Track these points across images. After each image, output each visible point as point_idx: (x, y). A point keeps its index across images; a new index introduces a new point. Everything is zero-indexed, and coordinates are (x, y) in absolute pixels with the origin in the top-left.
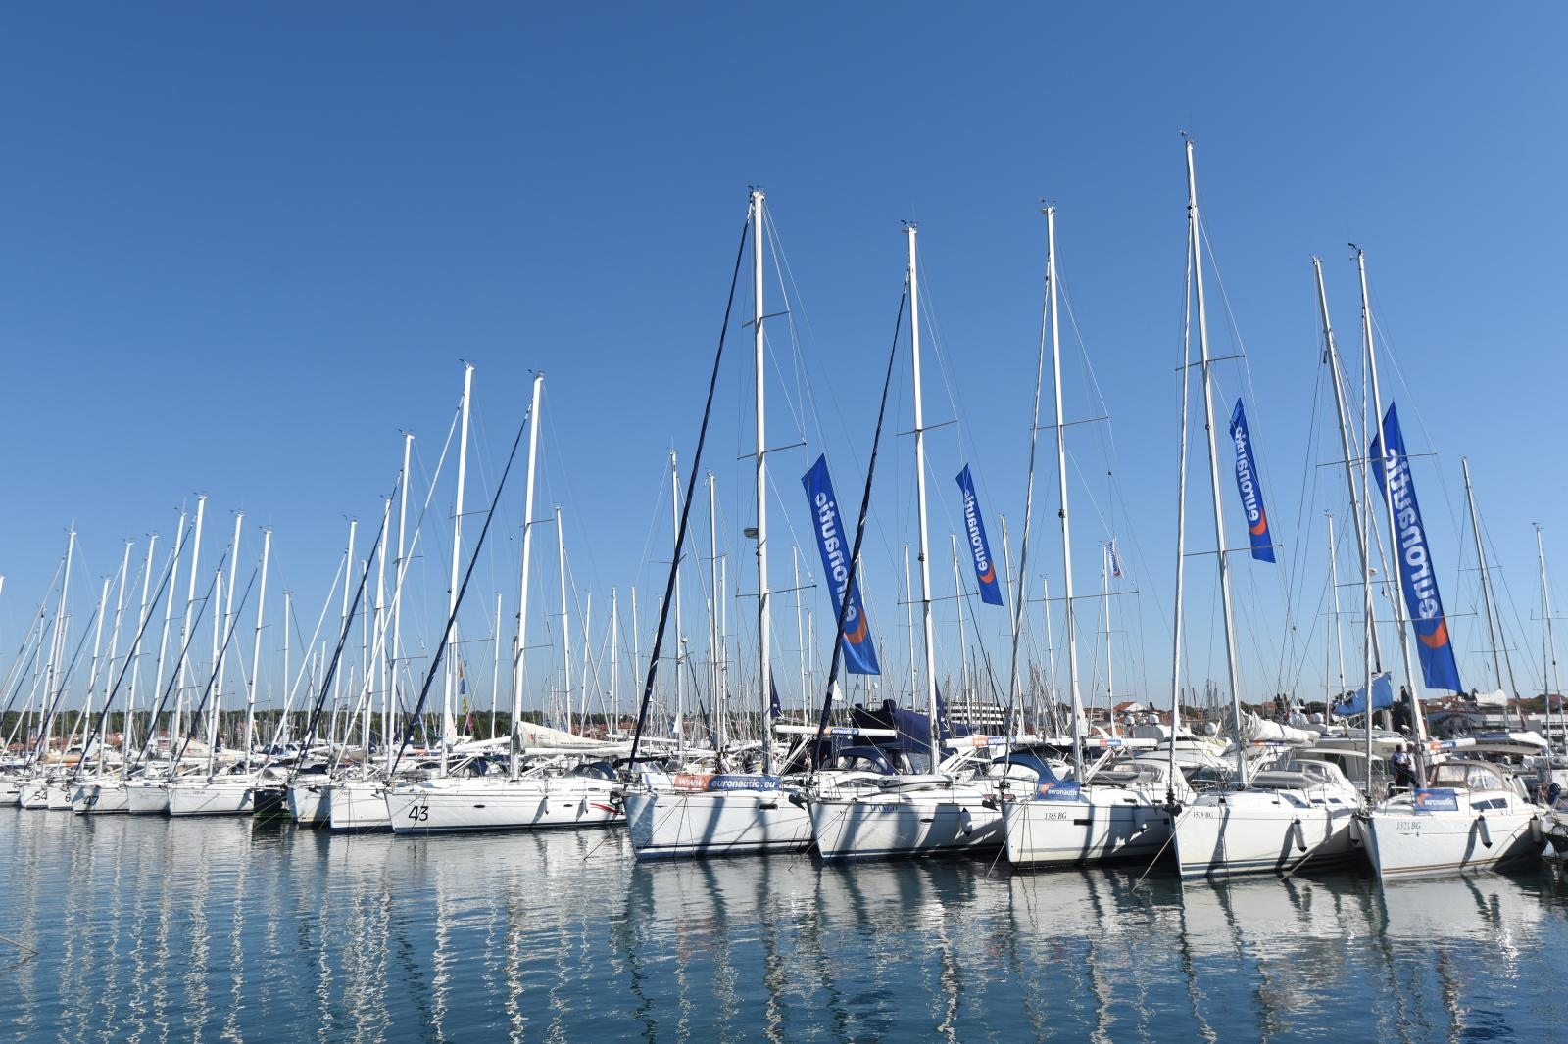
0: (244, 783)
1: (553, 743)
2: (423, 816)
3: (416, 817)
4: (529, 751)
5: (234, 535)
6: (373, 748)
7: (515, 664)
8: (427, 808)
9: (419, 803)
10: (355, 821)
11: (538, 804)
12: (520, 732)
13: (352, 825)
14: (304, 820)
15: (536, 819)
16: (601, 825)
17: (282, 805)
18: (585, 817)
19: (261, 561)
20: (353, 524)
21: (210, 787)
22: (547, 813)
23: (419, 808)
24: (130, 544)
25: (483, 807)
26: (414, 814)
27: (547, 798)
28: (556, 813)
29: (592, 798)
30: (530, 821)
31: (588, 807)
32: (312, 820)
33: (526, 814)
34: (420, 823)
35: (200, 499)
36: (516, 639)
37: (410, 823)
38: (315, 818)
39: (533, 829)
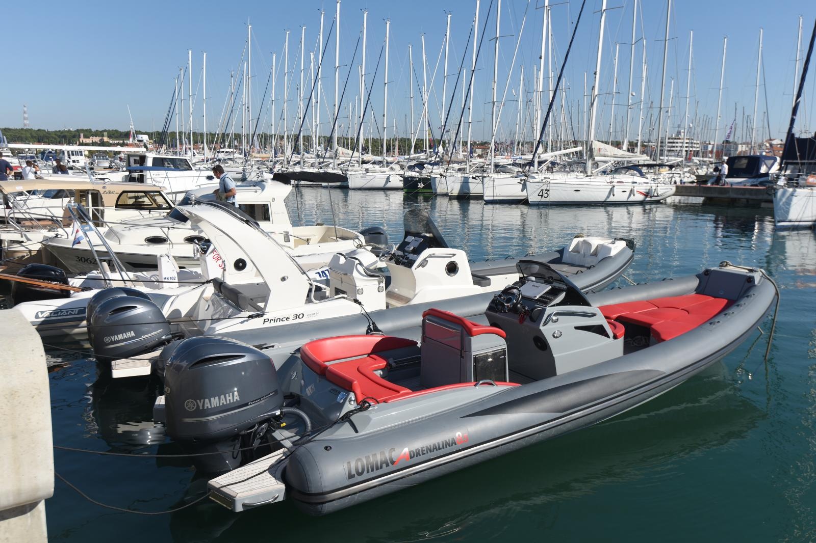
0: (385, 172)
1: (609, 154)
2: (546, 195)
3: (542, 196)
4: (597, 158)
5: (363, 25)
6: (471, 155)
7: (592, 104)
8: (548, 190)
9: (544, 188)
10: (497, 196)
11: (609, 190)
12: (593, 147)
13: (495, 198)
14: (452, 195)
15: (606, 199)
16: (641, 203)
17: (418, 185)
18: (632, 198)
19: (385, 41)
20: (449, 16)
21: (368, 174)
22: (614, 195)
23: (544, 190)
24: (288, 32)
25: (579, 191)
26: (541, 194)
27: (614, 186)
28: (619, 196)
29: (637, 188)
30: (603, 200)
31: (635, 192)
32: (456, 195)
33: (601, 196)
34: (543, 199)
35: (338, 2)
36: (593, 88)
37: (538, 199)
38: (458, 193)
39: (605, 204)
